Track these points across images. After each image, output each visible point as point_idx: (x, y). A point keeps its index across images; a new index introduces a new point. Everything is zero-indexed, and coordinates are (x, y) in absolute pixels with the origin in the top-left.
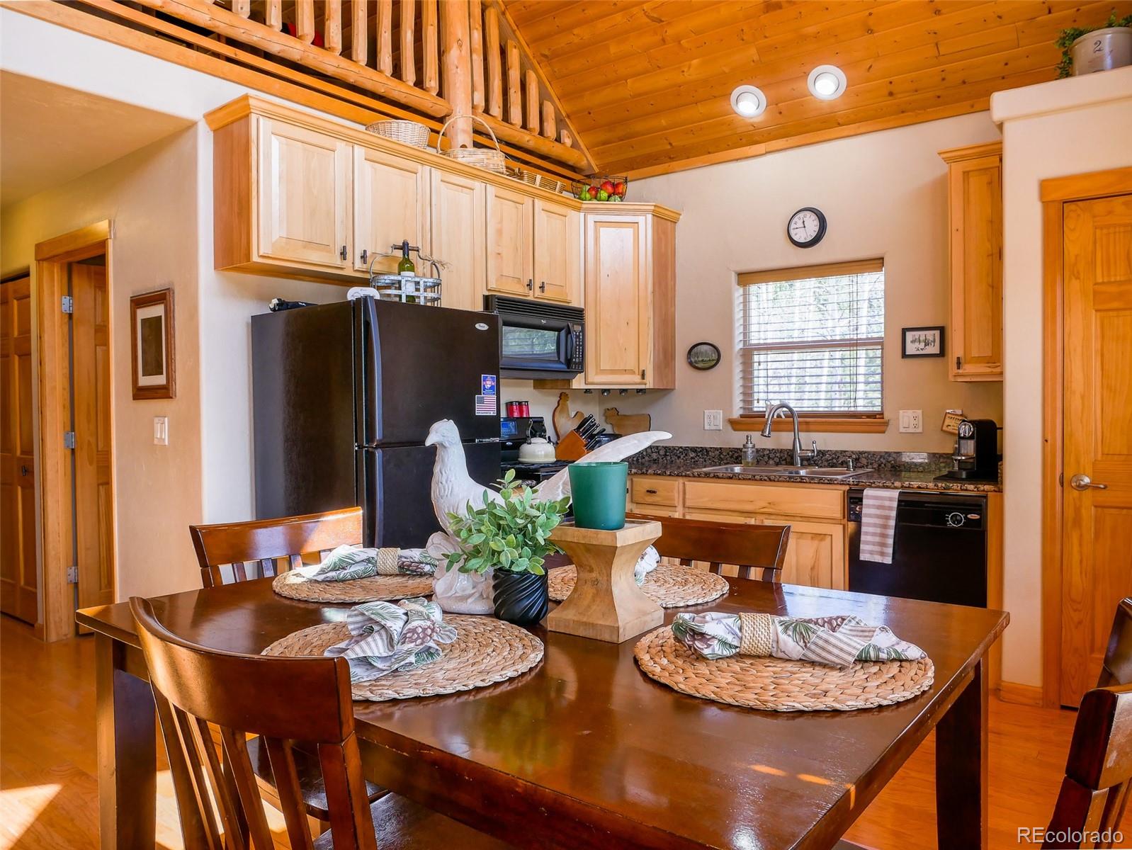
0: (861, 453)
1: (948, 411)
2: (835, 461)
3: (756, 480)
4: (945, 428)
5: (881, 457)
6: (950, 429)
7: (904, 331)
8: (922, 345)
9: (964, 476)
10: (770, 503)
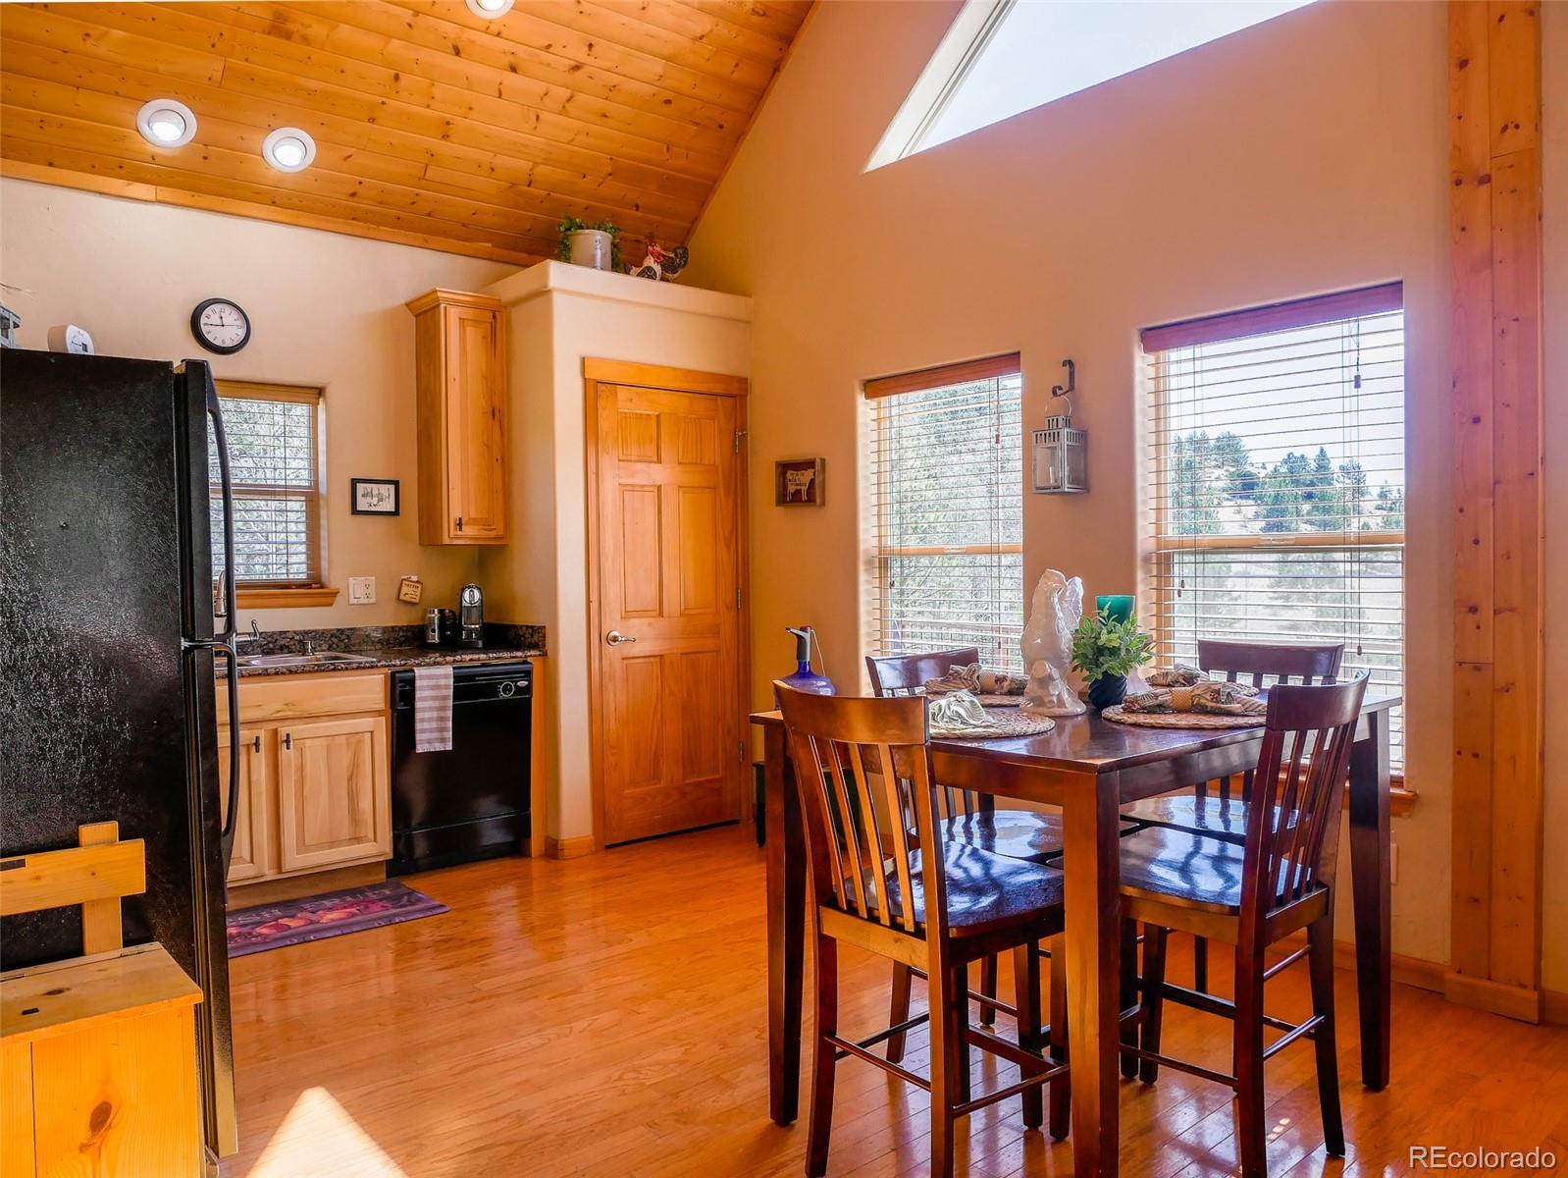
0: (307, 633)
1: (403, 577)
2: (271, 645)
3: (269, 675)
4: (402, 597)
5: (332, 636)
6: (407, 598)
7: (354, 482)
8: (375, 500)
9: (480, 646)
10: (287, 704)
